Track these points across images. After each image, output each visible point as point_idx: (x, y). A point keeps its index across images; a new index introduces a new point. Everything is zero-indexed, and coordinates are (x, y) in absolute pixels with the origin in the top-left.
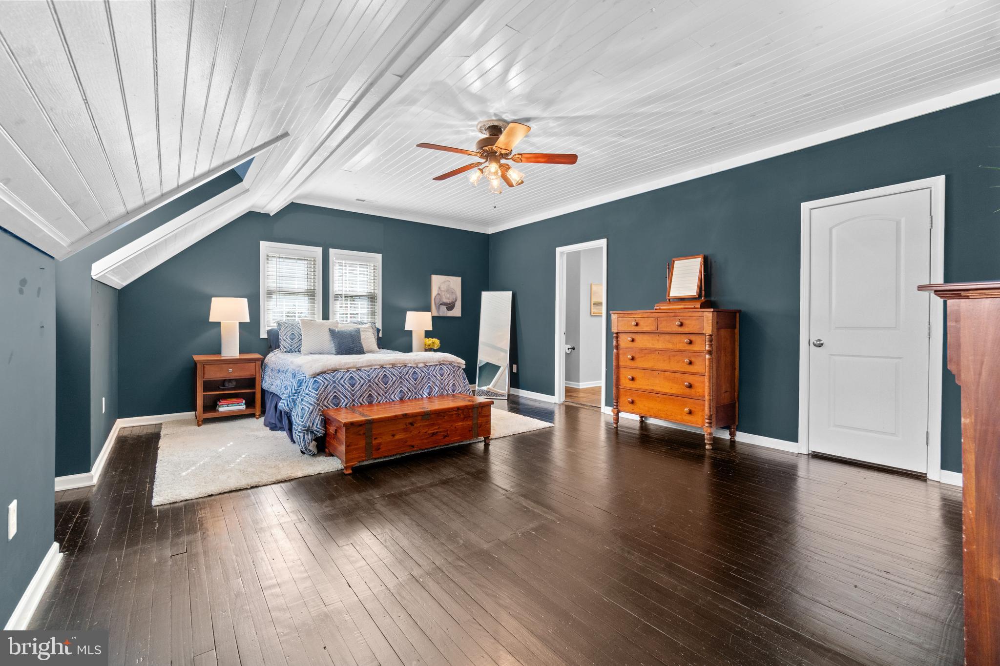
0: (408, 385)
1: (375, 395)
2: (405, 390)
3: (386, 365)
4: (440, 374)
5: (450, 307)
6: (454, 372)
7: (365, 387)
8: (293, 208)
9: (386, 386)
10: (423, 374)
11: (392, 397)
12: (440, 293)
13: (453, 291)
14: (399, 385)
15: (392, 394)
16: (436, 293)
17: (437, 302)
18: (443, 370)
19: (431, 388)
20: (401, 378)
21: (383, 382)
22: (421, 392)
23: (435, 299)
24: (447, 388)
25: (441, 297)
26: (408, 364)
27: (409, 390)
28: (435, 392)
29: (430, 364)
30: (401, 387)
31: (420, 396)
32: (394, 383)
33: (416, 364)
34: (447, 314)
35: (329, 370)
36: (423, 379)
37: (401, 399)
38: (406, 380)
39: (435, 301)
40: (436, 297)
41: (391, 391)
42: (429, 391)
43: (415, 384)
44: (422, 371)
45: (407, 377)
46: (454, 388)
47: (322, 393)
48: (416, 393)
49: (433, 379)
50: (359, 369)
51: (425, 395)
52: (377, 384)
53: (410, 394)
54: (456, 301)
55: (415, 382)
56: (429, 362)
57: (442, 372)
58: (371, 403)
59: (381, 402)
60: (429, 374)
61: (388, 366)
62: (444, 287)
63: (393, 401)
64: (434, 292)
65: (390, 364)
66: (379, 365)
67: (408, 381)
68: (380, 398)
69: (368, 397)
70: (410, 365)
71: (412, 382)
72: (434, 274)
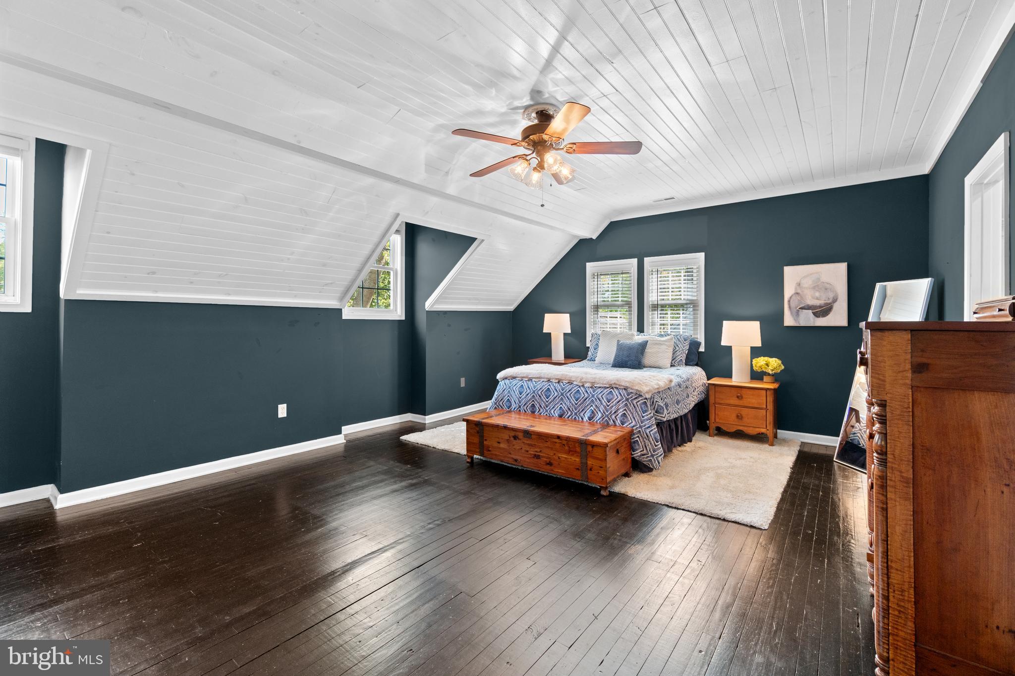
0: (568, 403)
1: (537, 406)
2: (565, 408)
3: (553, 379)
4: (607, 399)
5: (824, 311)
6: (627, 400)
7: (530, 397)
8: (613, 226)
9: (547, 400)
10: (586, 395)
11: (552, 412)
12: (799, 291)
13: (828, 286)
14: (559, 402)
15: (552, 409)
16: (793, 292)
17: (793, 305)
18: (612, 394)
19: (593, 412)
20: (562, 394)
21: (546, 395)
22: (582, 414)
23: (789, 301)
24: (613, 417)
25: (802, 297)
26: (574, 381)
27: (569, 409)
28: (598, 418)
29: (598, 385)
30: (561, 404)
31: (580, 418)
32: (555, 398)
33: (583, 382)
34: (814, 322)
35: (510, 377)
36: (585, 400)
37: (561, 416)
38: (567, 397)
39: (789, 304)
40: (791, 298)
41: (551, 406)
42: (591, 415)
43: (576, 404)
44: (587, 391)
45: (568, 395)
46: (624, 419)
47: (500, 395)
48: (576, 414)
49: (598, 403)
50: (530, 380)
51: (586, 419)
52: (540, 397)
53: (569, 413)
54: (835, 300)
55: (576, 402)
56: (598, 383)
57: (610, 397)
58: (533, 412)
59: (542, 414)
60: (593, 396)
61: (554, 381)
62: (807, 283)
63: (553, 416)
64: (789, 291)
65: (556, 379)
66: (547, 378)
67: (569, 399)
68: (541, 410)
69: (531, 407)
70: (575, 383)
71: (573, 401)
72: (787, 265)
